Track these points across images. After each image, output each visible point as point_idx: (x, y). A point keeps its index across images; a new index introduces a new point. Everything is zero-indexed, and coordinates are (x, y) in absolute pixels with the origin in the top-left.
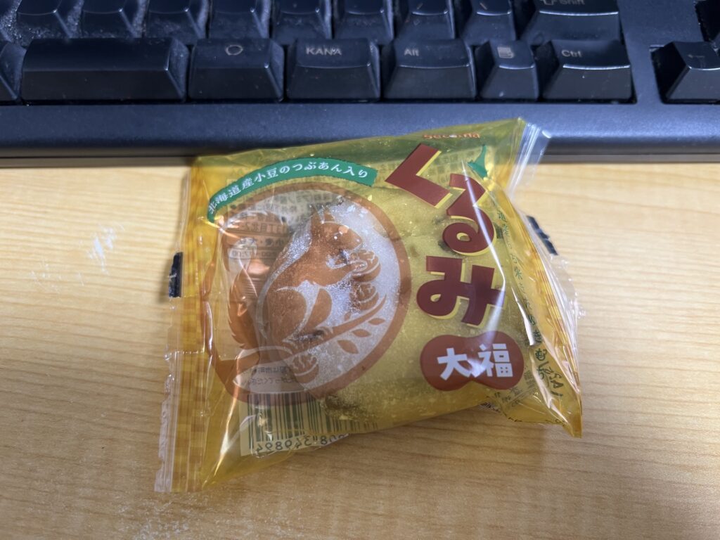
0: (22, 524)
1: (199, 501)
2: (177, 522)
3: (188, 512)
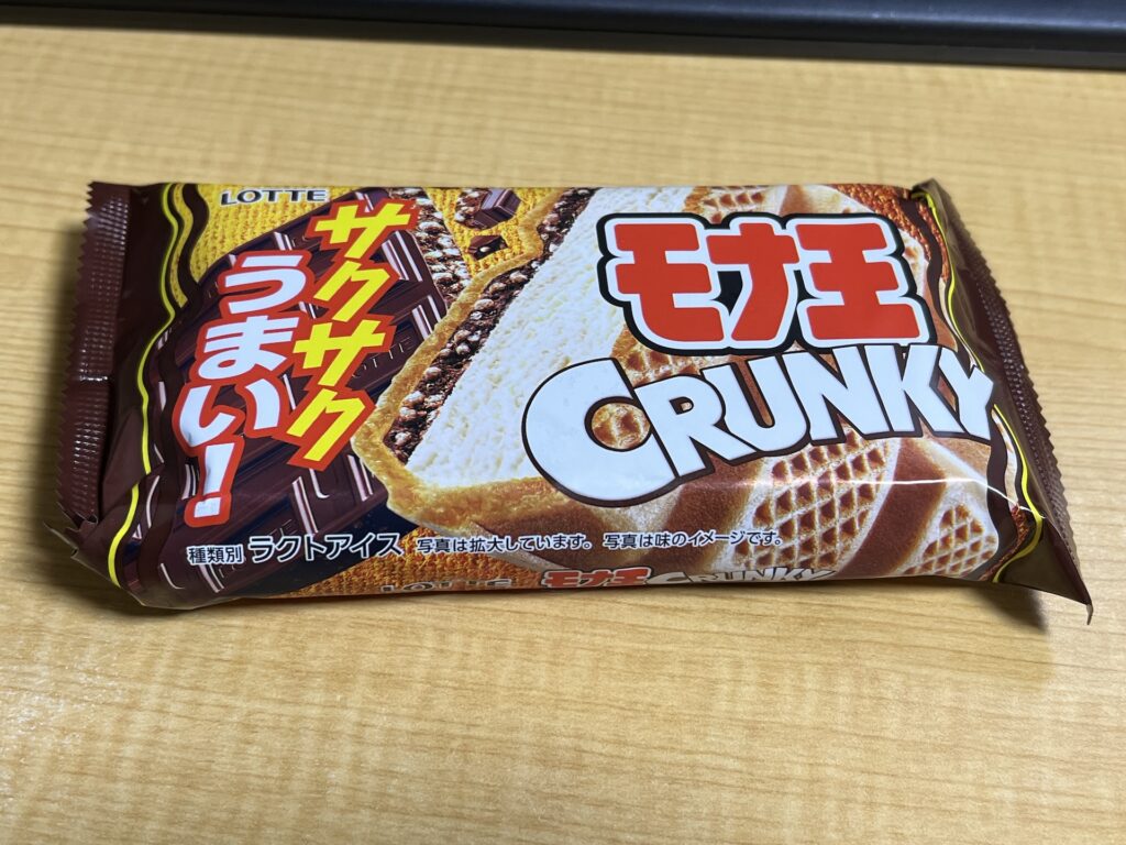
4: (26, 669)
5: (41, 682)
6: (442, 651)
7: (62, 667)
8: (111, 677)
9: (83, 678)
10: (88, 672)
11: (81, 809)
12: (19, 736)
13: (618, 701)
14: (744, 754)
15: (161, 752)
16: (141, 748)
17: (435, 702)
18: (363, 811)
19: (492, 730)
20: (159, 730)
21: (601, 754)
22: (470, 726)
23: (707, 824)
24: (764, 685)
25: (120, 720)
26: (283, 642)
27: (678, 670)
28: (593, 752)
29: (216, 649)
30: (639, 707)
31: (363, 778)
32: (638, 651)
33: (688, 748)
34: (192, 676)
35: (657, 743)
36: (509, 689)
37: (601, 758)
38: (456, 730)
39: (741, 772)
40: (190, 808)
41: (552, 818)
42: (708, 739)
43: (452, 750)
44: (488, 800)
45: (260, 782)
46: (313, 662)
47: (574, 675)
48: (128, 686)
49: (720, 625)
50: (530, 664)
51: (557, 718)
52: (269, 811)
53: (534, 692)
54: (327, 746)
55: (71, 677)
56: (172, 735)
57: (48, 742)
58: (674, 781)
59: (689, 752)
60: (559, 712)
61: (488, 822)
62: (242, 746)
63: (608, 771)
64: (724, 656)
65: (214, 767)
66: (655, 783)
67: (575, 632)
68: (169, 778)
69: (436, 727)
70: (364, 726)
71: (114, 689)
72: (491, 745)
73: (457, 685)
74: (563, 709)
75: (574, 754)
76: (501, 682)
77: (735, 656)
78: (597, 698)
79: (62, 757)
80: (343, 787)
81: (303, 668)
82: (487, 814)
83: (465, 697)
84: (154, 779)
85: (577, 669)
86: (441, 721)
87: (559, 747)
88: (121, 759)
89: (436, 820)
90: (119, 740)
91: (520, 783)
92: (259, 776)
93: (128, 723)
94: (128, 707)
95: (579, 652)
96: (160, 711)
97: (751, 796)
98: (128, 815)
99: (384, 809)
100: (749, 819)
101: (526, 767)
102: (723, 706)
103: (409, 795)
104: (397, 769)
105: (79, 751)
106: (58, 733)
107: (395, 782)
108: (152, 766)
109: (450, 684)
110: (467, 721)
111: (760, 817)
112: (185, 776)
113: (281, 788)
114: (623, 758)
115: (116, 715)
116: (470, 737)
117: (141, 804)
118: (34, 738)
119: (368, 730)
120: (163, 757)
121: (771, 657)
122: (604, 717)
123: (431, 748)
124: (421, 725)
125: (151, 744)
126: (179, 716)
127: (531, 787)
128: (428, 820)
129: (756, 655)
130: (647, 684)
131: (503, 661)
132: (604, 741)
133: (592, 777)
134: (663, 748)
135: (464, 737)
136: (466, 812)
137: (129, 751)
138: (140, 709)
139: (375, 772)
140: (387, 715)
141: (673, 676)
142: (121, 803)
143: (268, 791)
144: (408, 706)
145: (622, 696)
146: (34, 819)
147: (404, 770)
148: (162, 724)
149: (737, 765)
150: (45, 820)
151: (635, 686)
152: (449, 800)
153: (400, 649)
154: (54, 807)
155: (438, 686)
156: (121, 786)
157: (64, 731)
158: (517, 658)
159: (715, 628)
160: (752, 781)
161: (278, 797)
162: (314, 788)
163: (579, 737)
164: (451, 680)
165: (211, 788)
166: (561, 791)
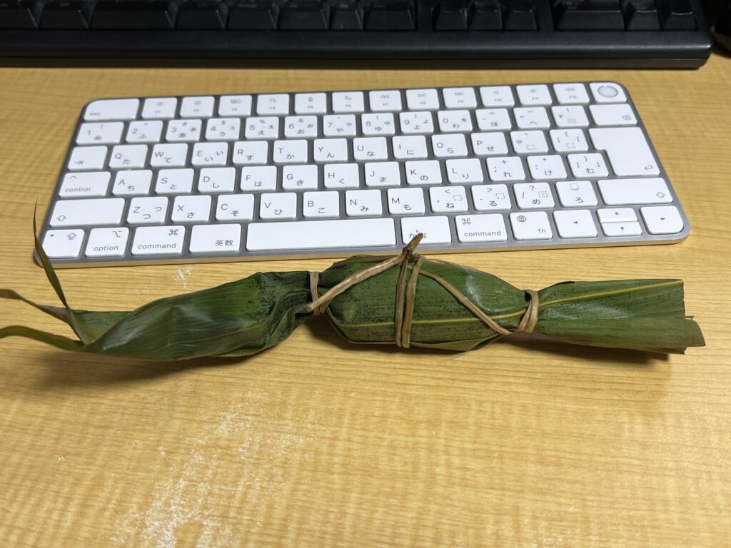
0: (140, 427)
1: (256, 411)
2: (243, 423)
3: (249, 418)
4: (281, 422)
5: (289, 428)
6: (481, 411)
7: (299, 421)
8: (323, 425)
9: (309, 426)
10: (311, 423)
11: (318, 488)
12: (283, 454)
13: (574, 433)
14: (641, 457)
15: (352, 460)
16: (342, 458)
17: (482, 435)
18: (456, 487)
19: (512, 448)
20: (350, 449)
21: (569, 459)
22: (501, 446)
23: (629, 491)
24: (646, 424)
25: (330, 445)
26: (403, 407)
27: (602, 418)
28: (565, 458)
29: (371, 411)
30: (585, 436)
31: (453, 471)
32: (580, 409)
33: (613, 455)
34: (361, 424)
35: (597, 453)
36: (518, 428)
37: (570, 461)
38: (495, 448)
39: (642, 466)
40: (370, 486)
41: (550, 489)
42: (622, 451)
43: (494, 458)
44: (517, 481)
45: (403, 473)
46: (418, 417)
47: (549, 421)
48: (332, 429)
49: (619, 396)
50: (526, 417)
51: (544, 442)
52: (409, 487)
53: (531, 430)
54: (432, 456)
55: (304, 425)
56: (356, 452)
57: (297, 456)
58: (608, 471)
59: (615, 457)
60: (545, 439)
61: (519, 492)
62: (391, 456)
63: (575, 467)
64: (624, 411)
65: (379, 466)
66: (599, 472)
67: (546, 401)
68: (358, 472)
69: (485, 447)
70: (450, 446)
71: (325, 431)
72: (512, 455)
73: (491, 427)
74: (547, 438)
75: (556, 459)
76: (513, 425)
77: (629, 411)
78: (563, 432)
79: (305, 463)
80: (444, 475)
81: (414, 419)
82: (518, 488)
83: (496, 432)
84: (351, 472)
85: (550, 419)
86: (487, 444)
87: (547, 456)
88: (334, 464)
89: (492, 491)
90: (331, 455)
91: (531, 473)
92: (401, 471)
93: (335, 446)
94: (333, 439)
95: (550, 411)
96: (350, 441)
97: (649, 477)
98: (341, 490)
99: (466, 486)
100: (649, 488)
101: (533, 465)
102: (627, 435)
103: (477, 479)
104: (469, 467)
105: (313, 460)
106: (301, 452)
107: (469, 473)
108: (349, 467)
109: (488, 426)
110: (500, 444)
111: (655, 487)
112: (366, 471)
113: (413, 476)
114: (581, 460)
115: (327, 442)
116: (502, 451)
117: (347, 484)
118: (290, 455)
119: (451, 448)
120: (353, 462)
121: (647, 411)
122: (568, 441)
123: (484, 457)
124: (477, 446)
125: (346, 456)
126: (358, 443)
127: (537, 475)
128: (489, 491)
129: (640, 410)
130: (586, 425)
131: (513, 415)
132: (569, 452)
133: (567, 470)
134: (600, 455)
135: (499, 451)
136: (506, 487)
137: (337, 459)
138: (339, 440)
139: (459, 468)
140: (459, 441)
141: (599, 421)
142: (336, 484)
143: (407, 478)
144: (469, 437)
145: (575, 431)
146: (296, 493)
147: (472, 467)
148: (351, 447)
149: (639, 463)
150: (302, 493)
151: (581, 426)
152: (497, 481)
153: (460, 410)
154: (305, 487)
155: (482, 427)
156: (336, 476)
157: (304, 451)
158: (519, 414)
159: (617, 398)
160: (648, 470)
161: (413, 480)
162: (430, 476)
163: (557, 451)
164: (488, 424)
165: (380, 477)
166: (553, 477)
